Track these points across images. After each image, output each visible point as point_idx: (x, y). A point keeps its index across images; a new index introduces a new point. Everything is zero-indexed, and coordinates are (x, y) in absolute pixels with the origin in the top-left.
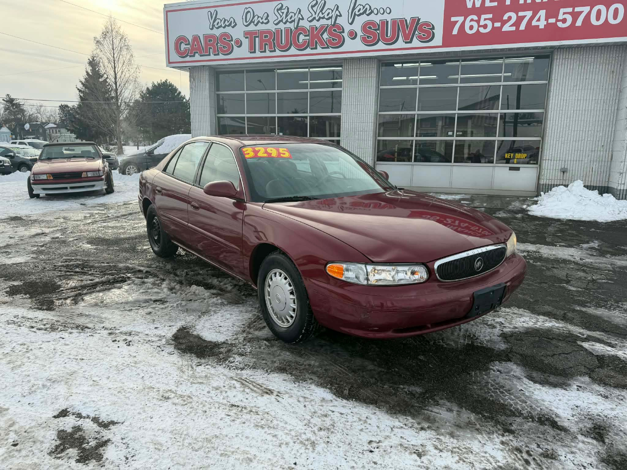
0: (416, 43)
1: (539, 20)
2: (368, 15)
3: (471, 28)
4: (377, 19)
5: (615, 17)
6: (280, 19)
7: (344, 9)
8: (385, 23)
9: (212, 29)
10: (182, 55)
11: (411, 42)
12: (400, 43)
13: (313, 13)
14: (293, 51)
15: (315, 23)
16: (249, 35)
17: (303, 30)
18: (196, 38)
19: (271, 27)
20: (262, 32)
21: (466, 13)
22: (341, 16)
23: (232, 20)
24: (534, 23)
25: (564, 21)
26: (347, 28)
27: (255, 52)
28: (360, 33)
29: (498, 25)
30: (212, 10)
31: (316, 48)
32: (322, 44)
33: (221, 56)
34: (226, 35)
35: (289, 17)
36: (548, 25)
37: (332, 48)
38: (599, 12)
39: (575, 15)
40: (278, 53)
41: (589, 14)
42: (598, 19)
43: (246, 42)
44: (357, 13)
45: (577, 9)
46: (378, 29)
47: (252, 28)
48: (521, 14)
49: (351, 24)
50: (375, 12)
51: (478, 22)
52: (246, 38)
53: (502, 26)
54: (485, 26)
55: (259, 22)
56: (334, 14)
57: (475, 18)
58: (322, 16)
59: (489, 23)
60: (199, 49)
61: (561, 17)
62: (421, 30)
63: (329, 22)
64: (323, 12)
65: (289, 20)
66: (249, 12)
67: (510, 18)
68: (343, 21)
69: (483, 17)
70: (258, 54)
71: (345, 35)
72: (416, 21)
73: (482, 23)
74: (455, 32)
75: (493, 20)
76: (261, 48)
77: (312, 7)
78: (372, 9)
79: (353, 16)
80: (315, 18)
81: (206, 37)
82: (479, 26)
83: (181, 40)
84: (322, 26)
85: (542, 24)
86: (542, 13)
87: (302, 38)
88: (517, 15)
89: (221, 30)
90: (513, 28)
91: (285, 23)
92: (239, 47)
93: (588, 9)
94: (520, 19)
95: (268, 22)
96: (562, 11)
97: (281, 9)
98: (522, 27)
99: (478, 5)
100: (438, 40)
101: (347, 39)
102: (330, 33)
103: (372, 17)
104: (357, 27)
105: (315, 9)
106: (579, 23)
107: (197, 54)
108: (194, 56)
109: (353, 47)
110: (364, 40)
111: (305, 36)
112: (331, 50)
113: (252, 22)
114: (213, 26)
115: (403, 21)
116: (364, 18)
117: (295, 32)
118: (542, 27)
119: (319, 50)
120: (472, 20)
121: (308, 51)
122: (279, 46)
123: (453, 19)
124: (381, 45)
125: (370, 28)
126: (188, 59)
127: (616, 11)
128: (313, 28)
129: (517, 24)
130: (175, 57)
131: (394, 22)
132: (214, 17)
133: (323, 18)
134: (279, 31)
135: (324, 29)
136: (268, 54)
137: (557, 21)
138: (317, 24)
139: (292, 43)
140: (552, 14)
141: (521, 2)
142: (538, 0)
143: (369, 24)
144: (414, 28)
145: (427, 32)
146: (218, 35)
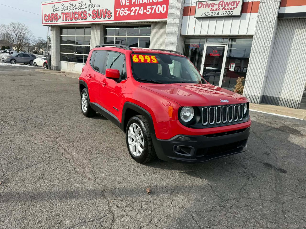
0: (107, 19)
1: (141, 11)
2: (94, 7)
3: (122, 13)
4: (96, 9)
5: (163, 11)
6: (70, 8)
7: (87, 5)
8: (98, 10)
9: (53, 12)
10: (46, 21)
11: (105, 18)
12: (102, 19)
13: (79, 6)
14: (74, 21)
16: (63, 14)
18: (49, 15)
19: (68, 11)
20: (66, 13)
21: (121, 7)
22: (86, 7)
23: (58, 8)
24: (140, 12)
25: (148, 11)
26: (88, 12)
27: (64, 21)
28: (91, 15)
29: (129, 12)
30: (53, 4)
31: (80, 20)
32: (81, 18)
33: (55, 22)
34: (57, 14)
35: (73, 8)
36: (144, 13)
37: (84, 20)
38: (159, 8)
39: (152, 9)
40: (70, 21)
41: (156, 8)
42: (158, 11)
43: (62, 17)
44: (91, 7)
45: (152, 7)
46: (96, 13)
47: (63, 11)
48: (136, 8)
49: (89, 11)
50: (96, 6)
51: (124, 11)
52: (62, 15)
53: (131, 12)
54: (126, 13)
55: (65, 9)
56: (84, 7)
57: (123, 9)
58: (81, 7)
59: (127, 11)
60: (50, 19)
61: (147, 10)
62: (108, 14)
63: (83, 10)
64: (82, 6)
65: (73, 9)
66: (63, 5)
67: (133, 9)
68: (87, 10)
69: (125, 9)
71: (88, 15)
72: (107, 10)
74: (117, 15)
75: (128, 10)
76: (66, 19)
77: (79, 4)
78: (95, 5)
79: (90, 8)
80: (79, 8)
81: (52, 14)
82: (124, 13)
83: (46, 15)
85: (142, 12)
86: (142, 8)
87: (76, 16)
88: (135, 8)
89: (56, 12)
90: (134, 14)
91: (72, 10)
92: (60, 18)
93: (155, 6)
94: (136, 10)
95: (68, 9)
96: (148, 7)
97: (71, 4)
99: (124, 4)
100: (112, 18)
101: (88, 17)
102: (84, 14)
104: (91, 12)
105: (80, 4)
106: (153, 12)
107: (49, 21)
108: (48, 22)
109: (90, 20)
110: (92, 17)
111: (77, 15)
112: (84, 21)
113: (63, 9)
114: (54, 10)
115: (103, 10)
116: (92, 9)
117: (75, 13)
119: (81, 21)
120: (122, 10)
121: (78, 21)
122: (70, 19)
123: (117, 10)
124: (97, 20)
125: (94, 12)
126: (47, 22)
127: (164, 7)
128: (79, 12)
129: (135, 12)
130: (44, 22)
131: (101, 10)
132: (54, 7)
133: (82, 8)
134: (70, 13)
135: (82, 12)
136: (67, 21)
137: (147, 11)
138: (80, 10)
139: (74, 17)
140: (145, 9)
141: (136, 3)
142: (141, 2)
143: (94, 11)
144: (106, 13)
145: (110, 15)
146: (55, 14)
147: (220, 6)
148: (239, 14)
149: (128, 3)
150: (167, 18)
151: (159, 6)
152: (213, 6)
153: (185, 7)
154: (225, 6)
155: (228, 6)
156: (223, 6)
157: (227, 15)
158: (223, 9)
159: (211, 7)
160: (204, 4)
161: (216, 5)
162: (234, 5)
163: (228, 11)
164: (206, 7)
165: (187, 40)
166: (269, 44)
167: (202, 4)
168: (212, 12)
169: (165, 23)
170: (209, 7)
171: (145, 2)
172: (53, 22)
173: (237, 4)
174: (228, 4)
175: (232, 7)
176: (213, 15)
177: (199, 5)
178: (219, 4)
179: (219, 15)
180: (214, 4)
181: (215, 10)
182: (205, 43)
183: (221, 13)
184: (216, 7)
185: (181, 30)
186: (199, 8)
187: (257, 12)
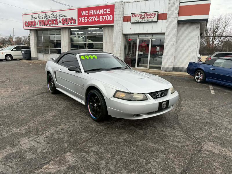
0: (73, 24)
3: (83, 20)
4: (64, 18)
5: (111, 19)
6: (45, 17)
7: (58, 15)
8: (66, 19)
10: (26, 26)
11: (71, 24)
12: (69, 24)
13: (52, 16)
14: (48, 26)
15: (52, 19)
16: (40, 21)
17: (50, 20)
18: (29, 22)
19: (44, 19)
20: (42, 21)
21: (82, 16)
23: (36, 17)
24: (95, 20)
25: (101, 19)
26: (59, 20)
28: (61, 21)
29: (88, 20)
30: (32, 15)
32: (54, 24)
33: (34, 27)
34: (35, 21)
35: (47, 17)
36: (98, 20)
38: (108, 17)
39: (103, 18)
40: (45, 26)
42: (108, 19)
43: (39, 23)
44: (61, 16)
45: (104, 16)
47: (40, 19)
48: (93, 17)
51: (84, 19)
53: (89, 20)
54: (86, 20)
56: (56, 16)
57: (84, 18)
59: (86, 19)
61: (100, 18)
62: (73, 21)
63: (55, 18)
64: (54, 16)
66: (39, 15)
67: (90, 18)
68: (58, 18)
69: (85, 18)
70: (41, 26)
71: (58, 22)
72: (72, 18)
73: (85, 19)
74: (80, 22)
75: (87, 19)
77: (52, 14)
78: (63, 15)
81: (31, 22)
83: (26, 22)
84: (54, 20)
85: (97, 20)
86: (97, 17)
87: (50, 22)
90: (91, 21)
92: (37, 24)
93: (105, 16)
94: (93, 18)
96: (101, 16)
97: (45, 15)
98: (93, 21)
99: (84, 15)
100: (77, 24)
101: (59, 23)
103: (64, 17)
104: (61, 20)
106: (104, 20)
107: (29, 26)
109: (60, 25)
110: (62, 23)
112: (56, 26)
113: (40, 18)
114: (32, 19)
115: (70, 18)
116: (61, 18)
118: (97, 21)
119: (54, 26)
120: (83, 19)
121: (51, 26)
122: (46, 25)
123: (80, 18)
124: (66, 25)
127: (111, 17)
128: (52, 20)
129: (92, 20)
130: (25, 27)
131: (68, 19)
132: (32, 17)
134: (45, 20)
136: (43, 26)
137: (100, 19)
138: (53, 19)
139: (48, 24)
140: (99, 17)
141: (93, 14)
142: (96, 14)
143: (63, 19)
144: (72, 20)
145: (74, 21)
146: (33, 21)
147: (145, 16)
148: (156, 21)
149: (87, 14)
150: (113, 23)
151: (108, 16)
152: (141, 16)
153: (124, 17)
154: (148, 16)
155: (150, 16)
156: (147, 16)
157: (149, 21)
158: (147, 18)
159: (140, 17)
160: (136, 15)
161: (143, 15)
162: (153, 15)
163: (150, 19)
164: (137, 17)
165: (126, 37)
166: (174, 37)
167: (134, 15)
168: (140, 19)
169: (113, 26)
170: (139, 16)
171: (98, 14)
172: (32, 27)
173: (155, 15)
174: (149, 15)
175: (152, 17)
176: (142, 21)
177: (133, 15)
178: (145, 15)
179: (145, 21)
180: (142, 15)
181: (142, 18)
182: (138, 38)
183: (146, 20)
184: (143, 17)
185: (122, 30)
186: (133, 17)
187: (166, 19)
